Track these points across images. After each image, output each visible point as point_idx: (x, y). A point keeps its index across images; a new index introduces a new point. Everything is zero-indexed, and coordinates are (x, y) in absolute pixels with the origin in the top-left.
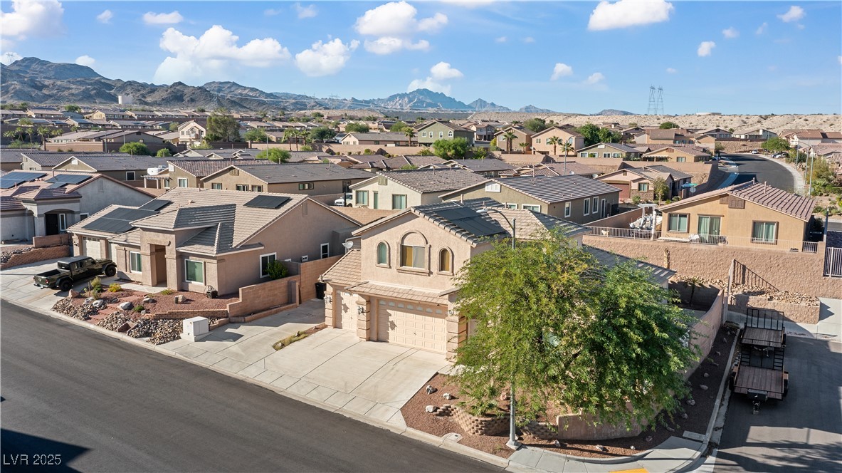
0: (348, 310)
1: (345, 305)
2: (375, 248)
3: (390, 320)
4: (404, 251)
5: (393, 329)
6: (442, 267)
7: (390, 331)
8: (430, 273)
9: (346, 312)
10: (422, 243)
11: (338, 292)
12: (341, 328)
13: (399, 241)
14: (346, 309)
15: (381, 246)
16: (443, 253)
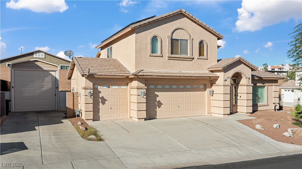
0: (106, 102)
1: (103, 97)
2: (149, 41)
3: (157, 100)
4: (173, 42)
5: (159, 107)
6: (201, 53)
7: (158, 109)
8: (193, 59)
9: (103, 103)
10: (187, 37)
11: (96, 86)
12: (99, 120)
13: (170, 34)
14: (104, 101)
15: (154, 39)
16: (201, 43)
